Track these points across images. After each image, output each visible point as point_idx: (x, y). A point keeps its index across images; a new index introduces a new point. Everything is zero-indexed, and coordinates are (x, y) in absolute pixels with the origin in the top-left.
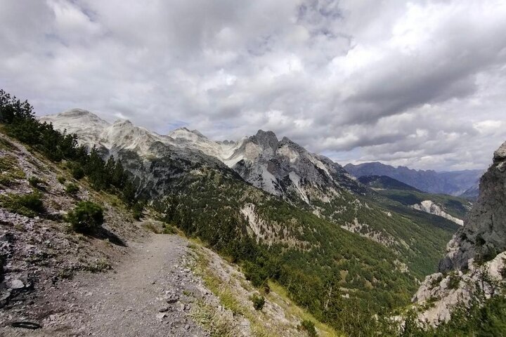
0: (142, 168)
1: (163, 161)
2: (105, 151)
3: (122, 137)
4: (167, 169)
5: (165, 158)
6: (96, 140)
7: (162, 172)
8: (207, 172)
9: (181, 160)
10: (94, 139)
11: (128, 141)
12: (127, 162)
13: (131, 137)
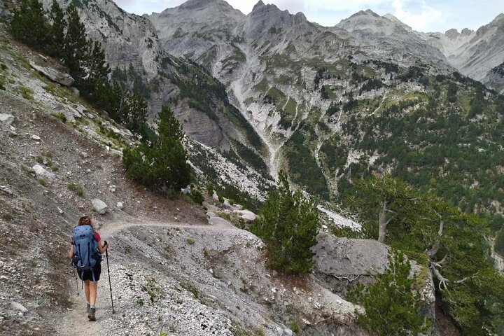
0: (298, 83)
1: (339, 67)
2: (240, 56)
3: (266, 30)
4: (346, 84)
5: (341, 62)
6: (228, 40)
7: (337, 88)
8: (436, 87)
9: (375, 62)
10: (224, 38)
11: (275, 37)
12: (273, 73)
13: (280, 30)
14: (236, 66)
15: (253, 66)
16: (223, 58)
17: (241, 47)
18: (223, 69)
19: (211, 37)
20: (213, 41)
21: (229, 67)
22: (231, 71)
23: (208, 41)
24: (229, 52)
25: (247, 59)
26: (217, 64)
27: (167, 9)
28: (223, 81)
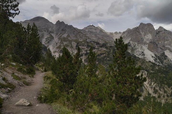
0: (71, 47)
1: (83, 42)
2: (52, 37)
3: (60, 30)
4: (85, 47)
5: (84, 41)
7: (83, 49)
8: (110, 49)
9: (93, 42)
10: (47, 31)
11: (64, 32)
12: (63, 43)
13: (65, 30)
14: (51, 40)
15: (56, 41)
16: (46, 38)
17: (52, 34)
18: (46, 41)
19: (42, 31)
20: (43, 32)
21: (48, 41)
22: (49, 42)
23: (41, 32)
24: (48, 36)
25: (54, 38)
26: (44, 39)
27: (26, 20)
28: (46, 45)
